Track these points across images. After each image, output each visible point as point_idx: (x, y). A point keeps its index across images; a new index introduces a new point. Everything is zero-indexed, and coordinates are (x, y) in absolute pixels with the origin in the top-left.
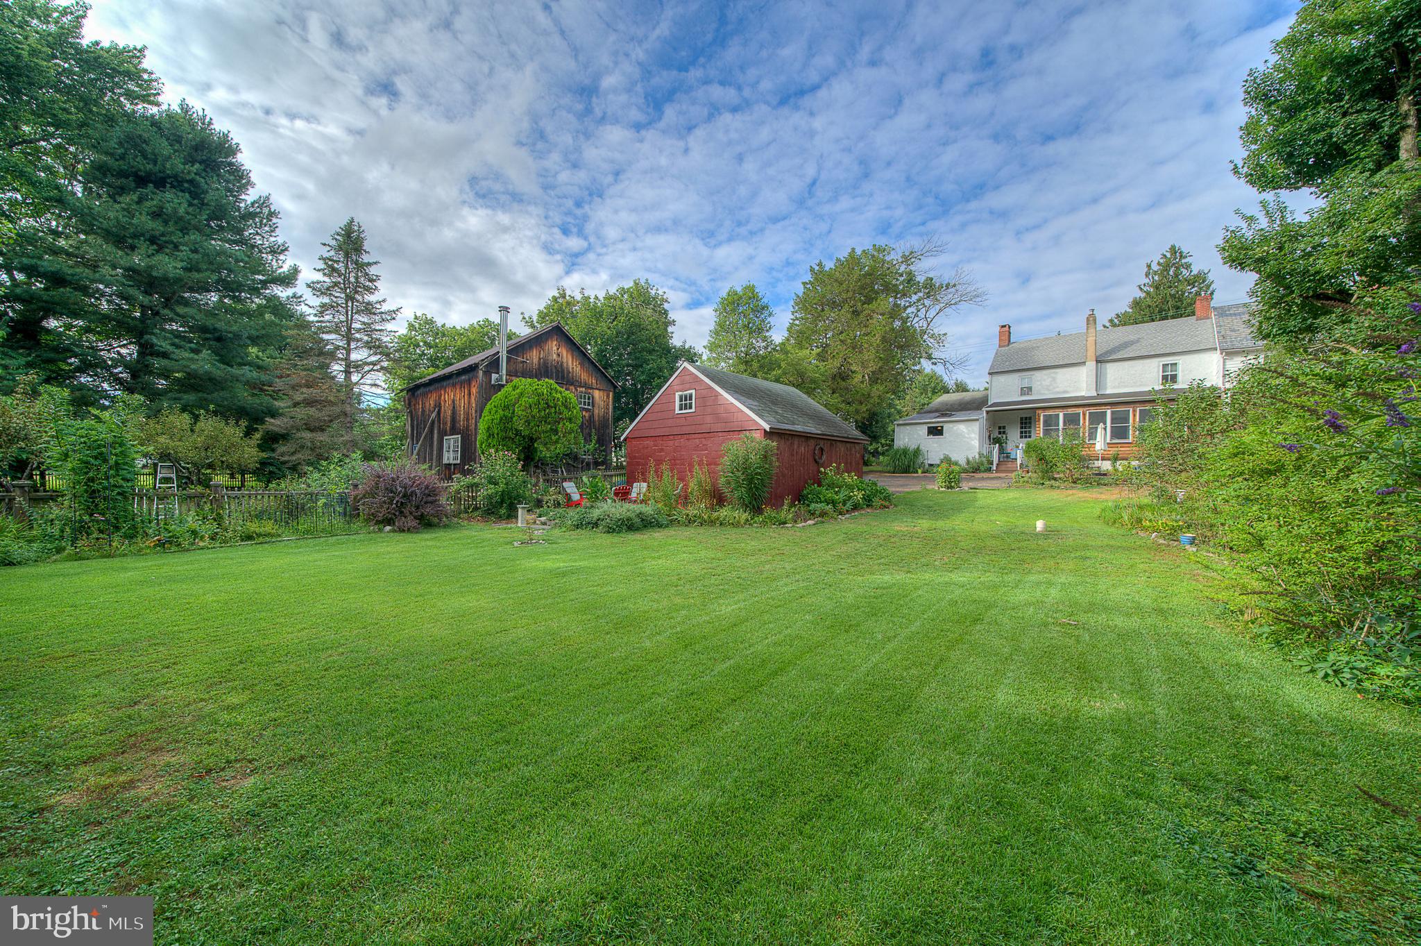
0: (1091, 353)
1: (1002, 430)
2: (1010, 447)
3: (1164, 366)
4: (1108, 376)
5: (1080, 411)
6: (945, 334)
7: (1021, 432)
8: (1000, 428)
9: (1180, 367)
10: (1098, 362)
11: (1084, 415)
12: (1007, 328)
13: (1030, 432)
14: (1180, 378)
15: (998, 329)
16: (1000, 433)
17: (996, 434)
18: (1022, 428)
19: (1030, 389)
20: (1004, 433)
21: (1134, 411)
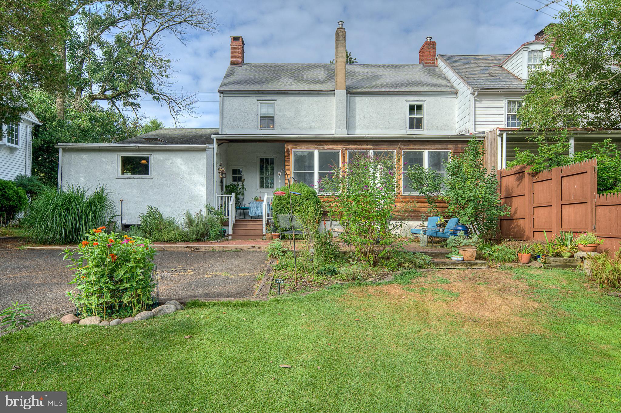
0: (341, 80)
1: (237, 175)
2: (248, 200)
3: (411, 106)
4: (358, 112)
5: (338, 148)
6: (168, 61)
7: (261, 179)
8: (234, 172)
9: (425, 110)
10: (348, 93)
11: (344, 155)
12: (239, 42)
13: (272, 180)
14: (425, 123)
15: (230, 40)
16: (234, 180)
17: (229, 180)
18: (261, 173)
19: (271, 119)
20: (240, 179)
21: (398, 153)
